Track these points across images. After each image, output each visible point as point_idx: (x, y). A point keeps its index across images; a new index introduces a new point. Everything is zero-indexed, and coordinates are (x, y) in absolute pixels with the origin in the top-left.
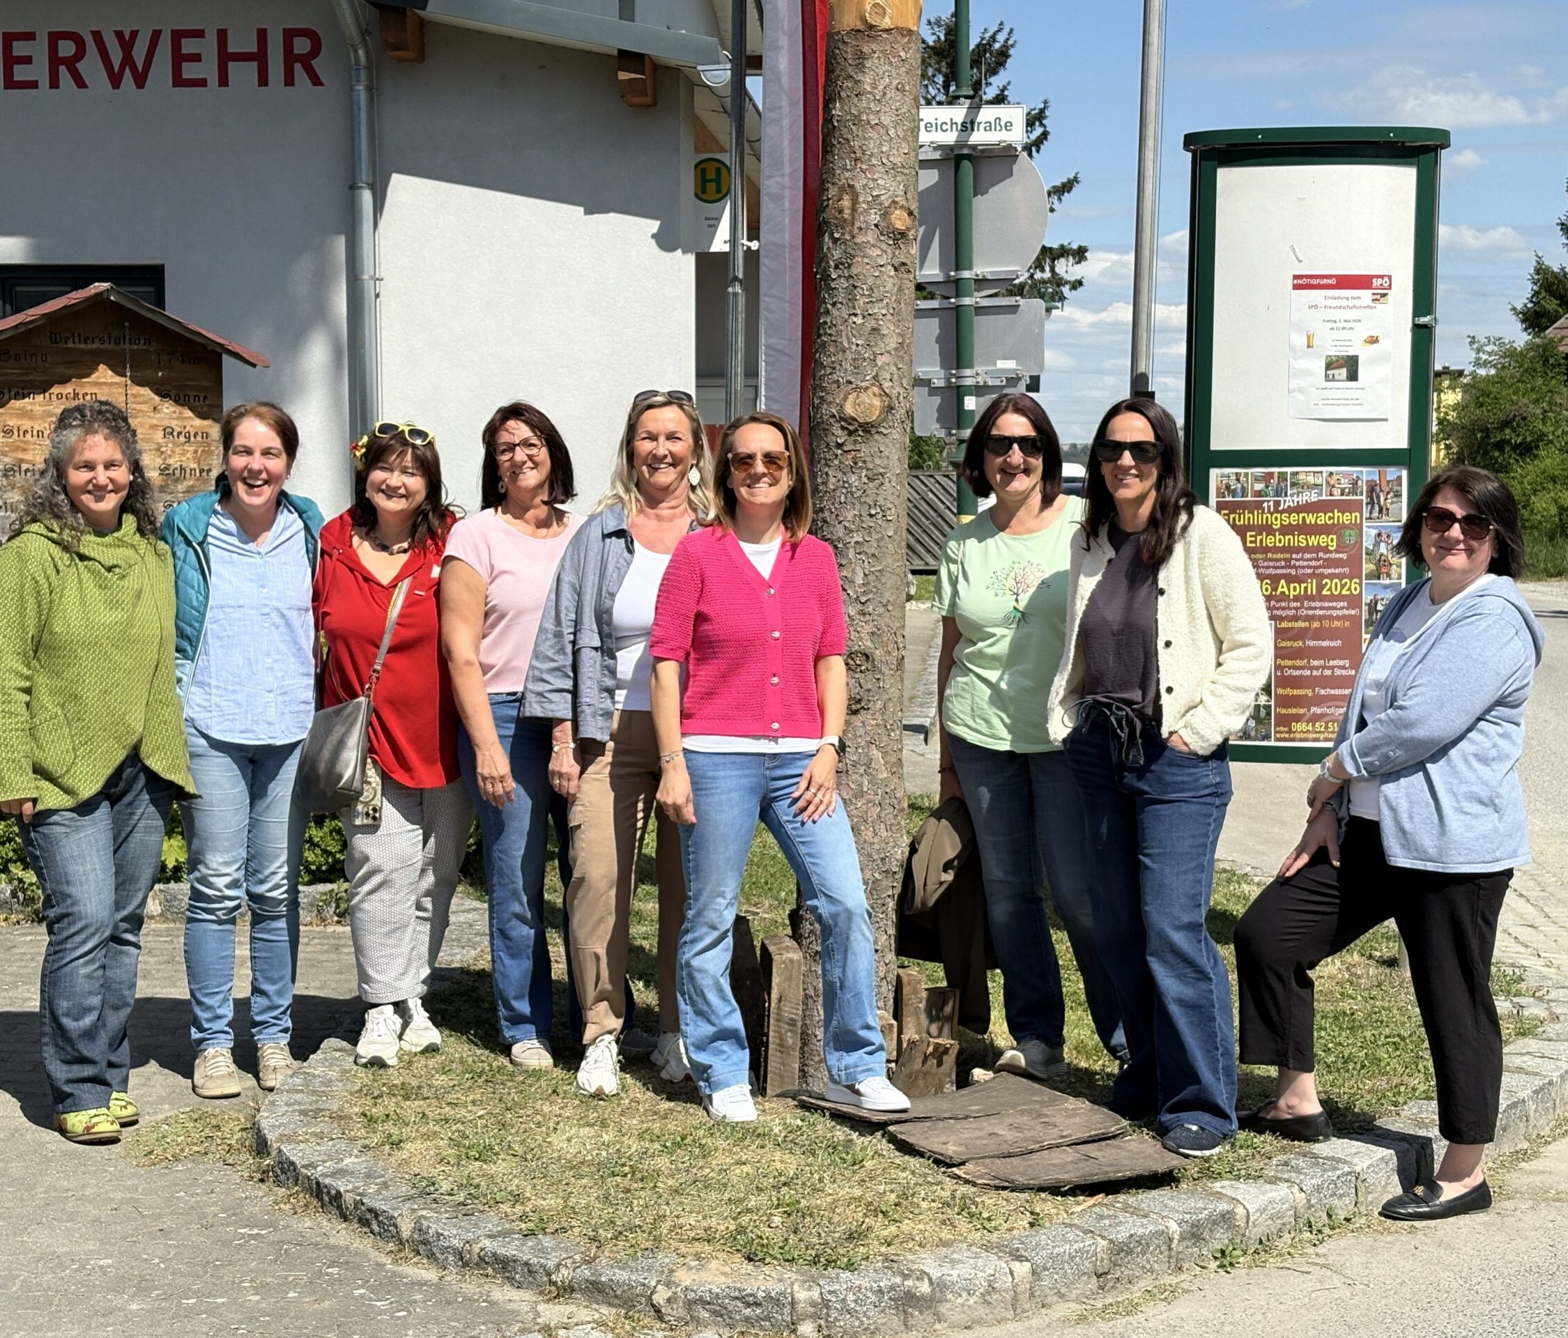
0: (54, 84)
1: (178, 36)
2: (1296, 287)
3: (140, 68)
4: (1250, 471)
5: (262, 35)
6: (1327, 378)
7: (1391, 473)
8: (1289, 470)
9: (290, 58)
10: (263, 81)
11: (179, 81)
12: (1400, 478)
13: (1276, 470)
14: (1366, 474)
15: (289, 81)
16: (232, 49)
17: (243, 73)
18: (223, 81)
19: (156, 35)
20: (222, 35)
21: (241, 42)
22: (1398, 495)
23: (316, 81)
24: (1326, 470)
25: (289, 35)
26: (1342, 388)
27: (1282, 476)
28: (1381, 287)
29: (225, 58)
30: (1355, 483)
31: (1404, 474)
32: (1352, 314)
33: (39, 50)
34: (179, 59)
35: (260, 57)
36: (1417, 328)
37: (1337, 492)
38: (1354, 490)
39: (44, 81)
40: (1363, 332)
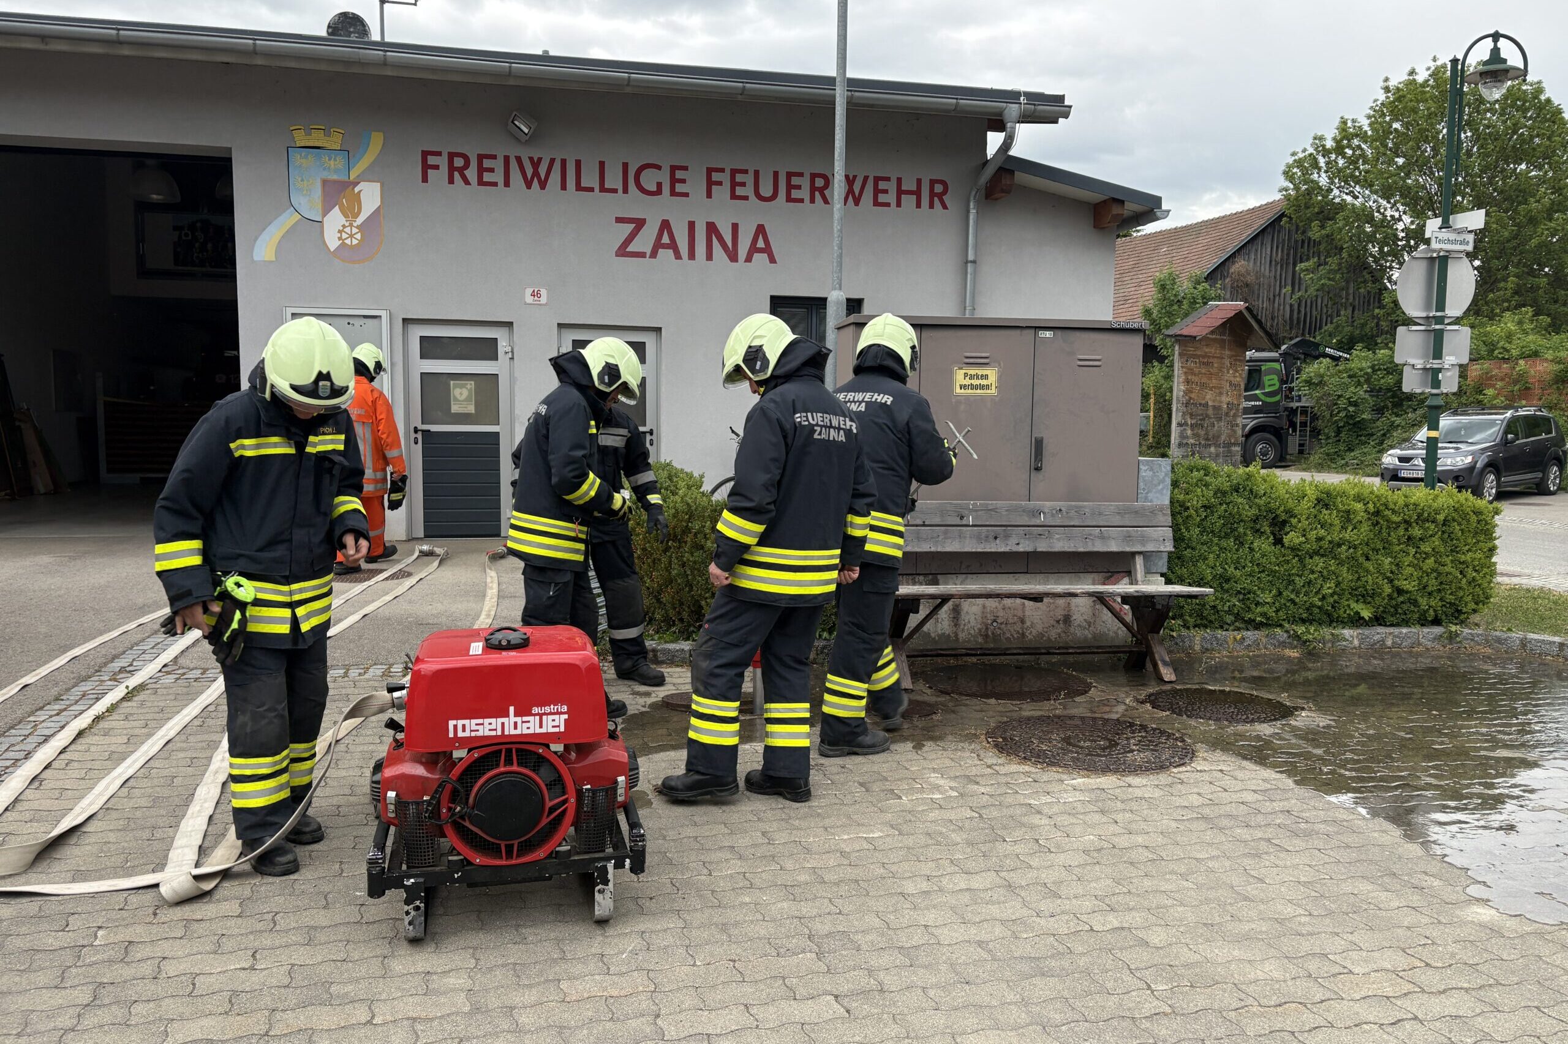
0: (812, 201)
1: (877, 179)
3: (857, 194)
5: (919, 181)
9: (932, 194)
10: (919, 205)
11: (876, 203)
15: (931, 206)
16: (903, 188)
17: (909, 201)
18: (899, 205)
19: (866, 178)
20: (899, 180)
21: (909, 185)
23: (945, 207)
25: (933, 182)
29: (900, 192)
33: (805, 182)
34: (877, 191)
35: (918, 193)
39: (807, 199)
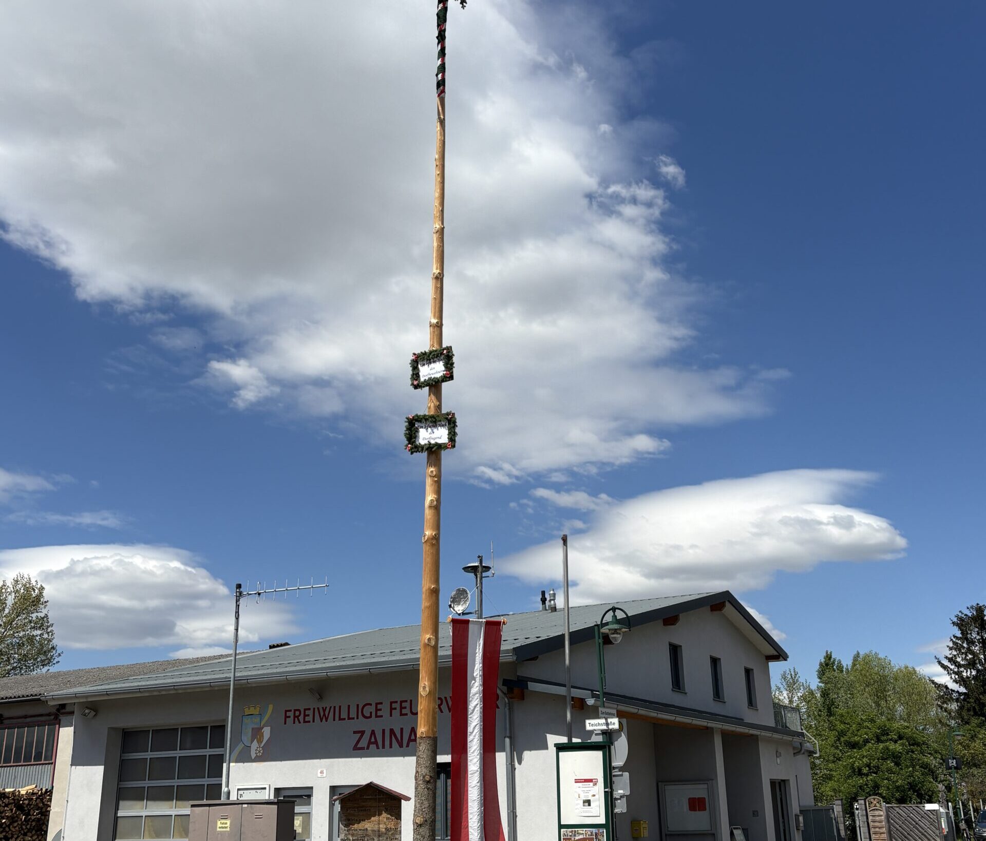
2: (576, 782)
4: (569, 830)
6: (583, 805)
7: (601, 830)
8: (576, 830)
12: (603, 832)
13: (574, 830)
14: (594, 830)
22: (603, 836)
24: (584, 829)
26: (587, 808)
27: (575, 831)
28: (595, 782)
30: (592, 833)
31: (605, 831)
32: (589, 789)
36: (605, 792)
37: (587, 835)
38: (592, 835)
40: (591, 793)
